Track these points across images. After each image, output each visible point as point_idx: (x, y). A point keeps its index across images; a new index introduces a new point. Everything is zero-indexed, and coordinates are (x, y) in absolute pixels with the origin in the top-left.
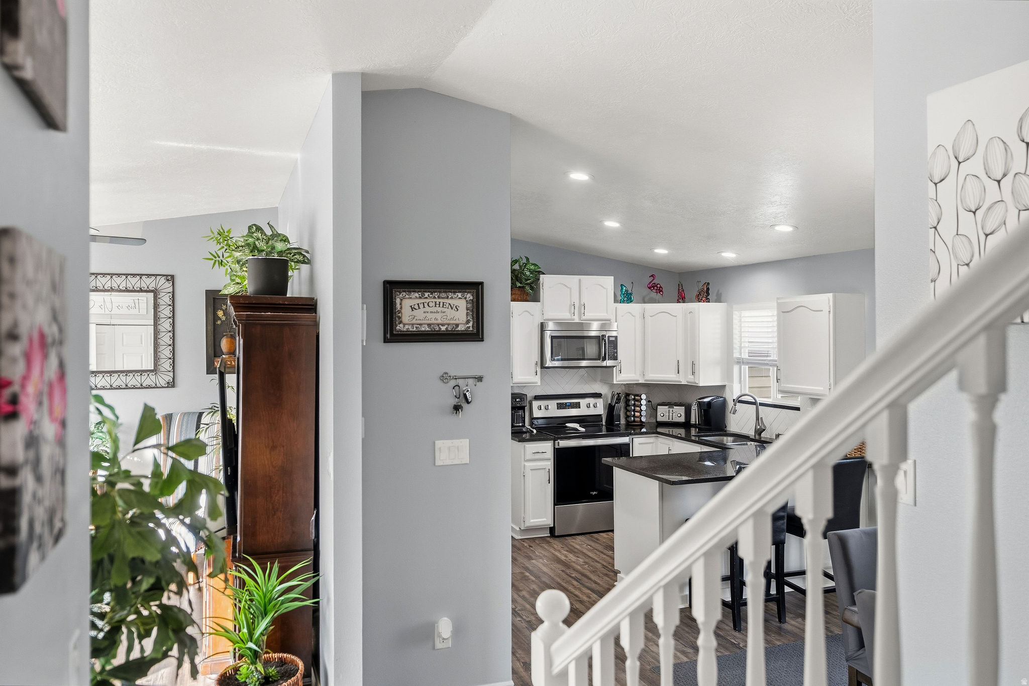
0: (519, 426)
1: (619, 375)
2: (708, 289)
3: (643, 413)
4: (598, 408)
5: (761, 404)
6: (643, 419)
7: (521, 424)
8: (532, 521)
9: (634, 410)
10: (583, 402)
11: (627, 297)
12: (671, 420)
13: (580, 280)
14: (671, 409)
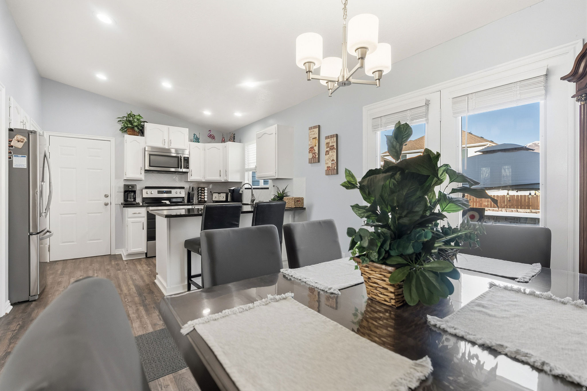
0: (132, 201)
1: (191, 177)
2: (234, 137)
3: (206, 197)
4: (182, 194)
5: (254, 189)
6: (206, 199)
7: (133, 200)
8: (132, 250)
9: (201, 195)
10: (173, 191)
11: (197, 140)
12: (219, 200)
13: (169, 128)
14: (219, 195)
